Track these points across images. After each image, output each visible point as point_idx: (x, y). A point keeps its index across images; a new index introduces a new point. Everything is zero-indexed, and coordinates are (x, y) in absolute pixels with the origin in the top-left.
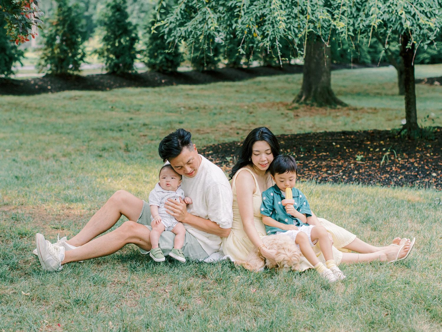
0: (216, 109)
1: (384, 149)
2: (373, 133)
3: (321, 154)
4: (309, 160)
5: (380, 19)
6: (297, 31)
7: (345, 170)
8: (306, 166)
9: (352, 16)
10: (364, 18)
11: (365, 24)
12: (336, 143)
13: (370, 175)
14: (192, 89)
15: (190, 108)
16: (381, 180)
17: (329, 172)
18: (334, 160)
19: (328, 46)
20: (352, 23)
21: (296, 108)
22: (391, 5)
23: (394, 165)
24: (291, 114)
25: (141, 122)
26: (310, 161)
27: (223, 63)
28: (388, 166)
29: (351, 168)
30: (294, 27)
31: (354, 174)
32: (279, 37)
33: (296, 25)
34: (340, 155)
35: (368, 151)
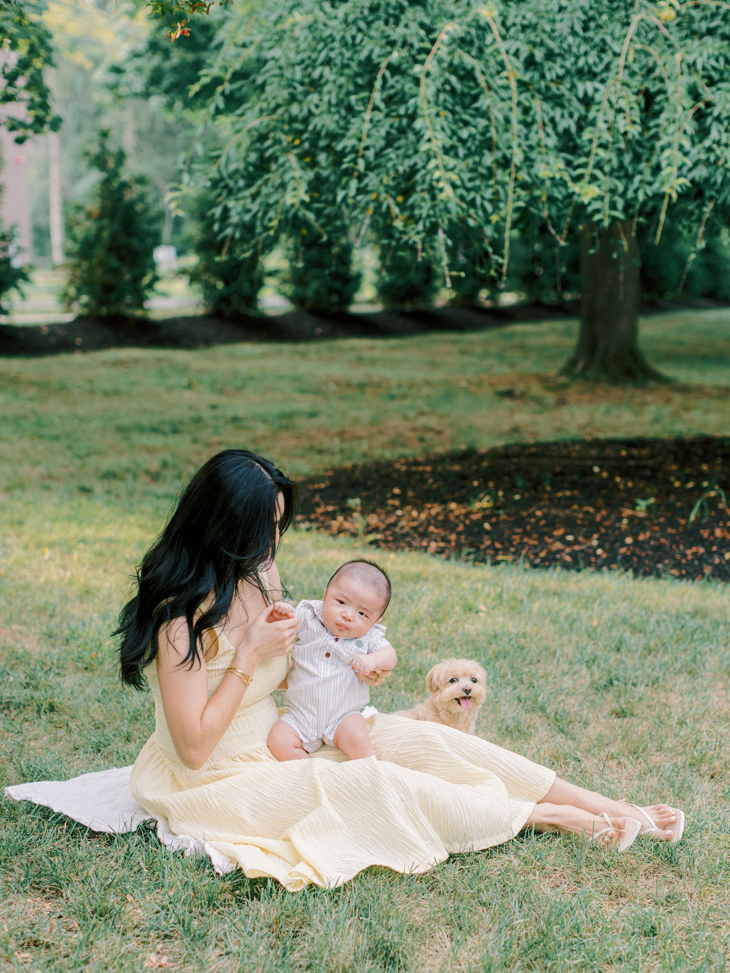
0: (399, 386)
1: (705, 484)
2: (692, 444)
3: (559, 494)
4: (530, 507)
5: (686, 177)
6: (489, 207)
7: (606, 534)
8: (520, 522)
9: (622, 173)
10: (649, 178)
11: (650, 191)
12: (600, 466)
13: (660, 547)
14: (372, 348)
15: (349, 385)
16: (684, 561)
17: (570, 538)
18: (586, 508)
19: (562, 243)
20: (621, 188)
21: (564, 387)
22: (715, 146)
23: (721, 524)
24: (550, 398)
25: (230, 413)
26: (531, 511)
27: (444, 296)
28: (705, 527)
29: (620, 528)
30: (483, 198)
31: (623, 545)
32: (446, 222)
33: (488, 194)
34: (605, 497)
35: (671, 490)
